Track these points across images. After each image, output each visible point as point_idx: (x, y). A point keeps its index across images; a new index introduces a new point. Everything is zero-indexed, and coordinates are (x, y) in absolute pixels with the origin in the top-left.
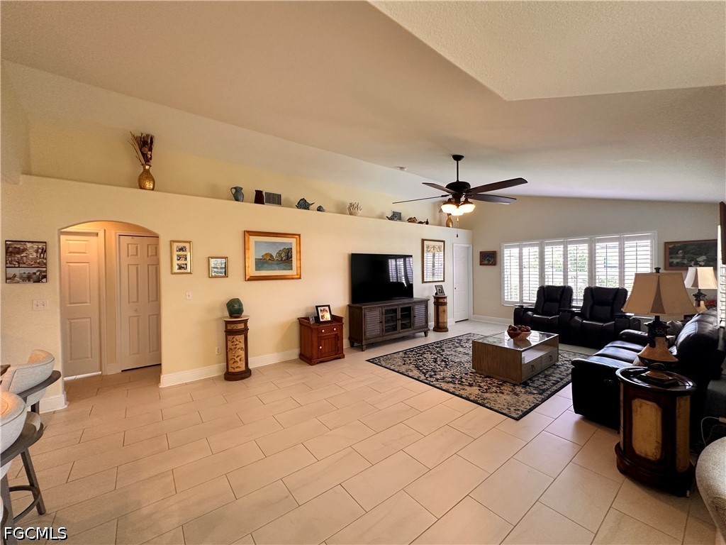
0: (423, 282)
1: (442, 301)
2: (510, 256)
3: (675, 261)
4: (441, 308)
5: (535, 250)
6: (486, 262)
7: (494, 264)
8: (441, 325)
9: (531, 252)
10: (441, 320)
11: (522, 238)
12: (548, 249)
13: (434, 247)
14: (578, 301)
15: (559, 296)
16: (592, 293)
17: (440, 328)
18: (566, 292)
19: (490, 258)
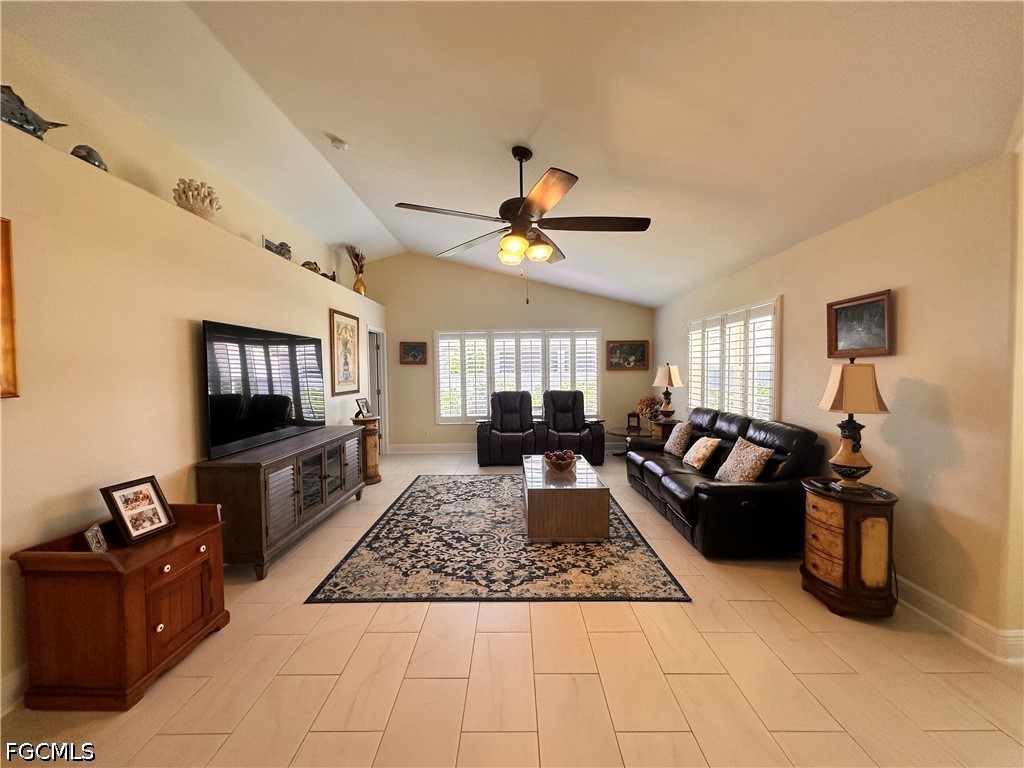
0: (334, 394)
1: (371, 427)
2: (447, 351)
3: (615, 360)
4: (371, 441)
5: (482, 343)
6: (411, 359)
7: (423, 362)
8: (371, 471)
9: (477, 346)
10: (370, 463)
11: (463, 325)
12: (498, 343)
13: (346, 327)
14: (537, 409)
15: (518, 405)
16: (551, 398)
17: (371, 478)
18: (524, 398)
19: (415, 353)
